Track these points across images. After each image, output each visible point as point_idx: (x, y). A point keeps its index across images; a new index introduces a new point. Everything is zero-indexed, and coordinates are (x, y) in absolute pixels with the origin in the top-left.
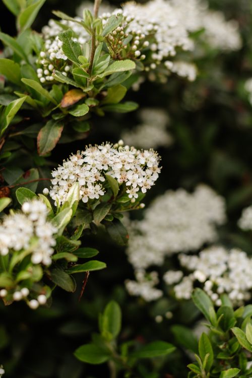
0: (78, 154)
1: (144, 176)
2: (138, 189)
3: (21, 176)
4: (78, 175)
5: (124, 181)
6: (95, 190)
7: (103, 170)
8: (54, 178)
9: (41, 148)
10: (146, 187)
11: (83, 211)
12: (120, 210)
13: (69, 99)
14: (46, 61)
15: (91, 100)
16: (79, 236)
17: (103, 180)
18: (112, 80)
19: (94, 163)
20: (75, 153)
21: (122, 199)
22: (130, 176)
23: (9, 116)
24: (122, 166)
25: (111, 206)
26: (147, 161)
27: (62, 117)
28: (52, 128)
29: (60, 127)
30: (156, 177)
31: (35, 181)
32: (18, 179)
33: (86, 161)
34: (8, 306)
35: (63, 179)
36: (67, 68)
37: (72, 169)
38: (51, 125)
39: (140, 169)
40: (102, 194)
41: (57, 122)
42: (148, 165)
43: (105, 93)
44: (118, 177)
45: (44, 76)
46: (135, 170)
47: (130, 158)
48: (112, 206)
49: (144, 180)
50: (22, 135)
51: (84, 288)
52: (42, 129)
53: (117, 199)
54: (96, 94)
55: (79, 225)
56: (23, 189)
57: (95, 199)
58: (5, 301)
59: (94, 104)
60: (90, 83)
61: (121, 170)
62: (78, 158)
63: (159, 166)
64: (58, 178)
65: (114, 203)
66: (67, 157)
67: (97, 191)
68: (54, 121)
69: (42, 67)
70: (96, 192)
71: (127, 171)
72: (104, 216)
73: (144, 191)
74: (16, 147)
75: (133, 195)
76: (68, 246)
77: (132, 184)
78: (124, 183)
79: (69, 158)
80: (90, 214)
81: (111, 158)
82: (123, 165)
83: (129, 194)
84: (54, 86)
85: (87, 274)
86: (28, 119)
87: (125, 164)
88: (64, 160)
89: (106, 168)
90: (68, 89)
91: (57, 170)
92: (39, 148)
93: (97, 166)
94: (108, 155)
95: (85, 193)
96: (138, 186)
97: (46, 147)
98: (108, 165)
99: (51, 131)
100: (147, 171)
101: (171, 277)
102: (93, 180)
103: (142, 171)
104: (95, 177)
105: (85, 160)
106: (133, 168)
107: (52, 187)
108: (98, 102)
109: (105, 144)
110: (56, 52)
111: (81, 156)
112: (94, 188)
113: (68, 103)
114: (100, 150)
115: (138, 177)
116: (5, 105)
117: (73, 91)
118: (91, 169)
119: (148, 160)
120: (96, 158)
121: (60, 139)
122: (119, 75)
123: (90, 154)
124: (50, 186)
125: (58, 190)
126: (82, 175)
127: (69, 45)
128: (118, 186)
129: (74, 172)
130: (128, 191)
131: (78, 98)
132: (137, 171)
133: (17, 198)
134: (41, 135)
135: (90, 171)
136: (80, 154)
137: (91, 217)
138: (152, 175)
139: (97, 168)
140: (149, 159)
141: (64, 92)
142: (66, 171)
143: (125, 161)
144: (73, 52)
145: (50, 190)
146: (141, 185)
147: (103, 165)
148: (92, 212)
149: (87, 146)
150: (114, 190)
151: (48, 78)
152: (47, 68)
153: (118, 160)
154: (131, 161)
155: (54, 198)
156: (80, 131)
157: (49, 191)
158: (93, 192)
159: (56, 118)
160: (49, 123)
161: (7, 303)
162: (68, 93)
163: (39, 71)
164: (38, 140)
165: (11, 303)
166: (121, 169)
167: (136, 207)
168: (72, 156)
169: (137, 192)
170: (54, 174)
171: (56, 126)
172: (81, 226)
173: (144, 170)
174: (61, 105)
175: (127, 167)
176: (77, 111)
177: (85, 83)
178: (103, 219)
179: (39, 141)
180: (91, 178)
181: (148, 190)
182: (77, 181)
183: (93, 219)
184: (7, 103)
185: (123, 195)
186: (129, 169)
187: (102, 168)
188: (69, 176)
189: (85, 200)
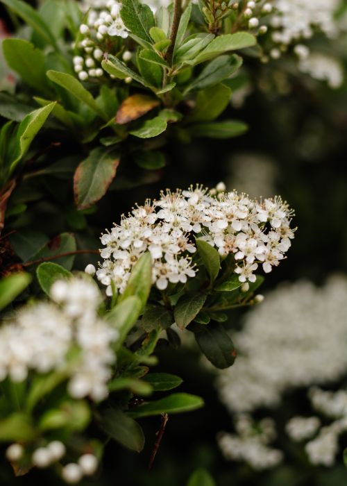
0: (147, 206)
1: (266, 244)
2: (255, 267)
3: (44, 245)
4: (149, 241)
5: (231, 252)
6: (180, 267)
7: (192, 232)
8: (105, 246)
9: (80, 196)
10: (271, 262)
11: (155, 306)
12: (220, 305)
13: (130, 110)
14: (90, 42)
15: (168, 113)
16: (151, 350)
17: (192, 250)
18: (207, 76)
19: (176, 219)
20: (142, 204)
21: (226, 285)
22: (241, 242)
23: (25, 138)
24: (227, 225)
25: (205, 297)
26: (271, 217)
27: (117, 141)
28: (100, 161)
29: (114, 159)
30: (286, 245)
31: (70, 255)
32: (39, 250)
33: (162, 218)
34: (21, 477)
35: (121, 249)
36: (127, 55)
37: (137, 230)
38: (99, 157)
39: (258, 231)
40: (192, 274)
41: (108, 151)
42: (272, 223)
43: (191, 103)
44: (221, 244)
45: (85, 68)
46: (251, 232)
47: (241, 211)
48: (207, 299)
49: (267, 249)
50: (46, 176)
51: (158, 445)
52: (82, 164)
53: (215, 286)
54: (177, 102)
55: (148, 331)
56: (49, 265)
57: (180, 283)
58: (15, 468)
59: (175, 119)
60: (168, 78)
61: (226, 232)
62: (148, 212)
63: (292, 226)
64: (113, 247)
65: (210, 293)
66: (128, 211)
67: (183, 270)
68: (104, 149)
69: (83, 53)
70: (180, 271)
71: (236, 234)
72: (194, 315)
73: (267, 269)
74: (35, 196)
75: (246, 277)
76: (130, 367)
77: (245, 257)
78: (231, 254)
79: (131, 210)
80: (167, 312)
81: (206, 212)
82: (230, 223)
83: (239, 275)
84: (104, 88)
85: (164, 420)
86: (58, 144)
87: (232, 220)
88: (123, 215)
89: (198, 229)
90: (127, 93)
91: (111, 231)
92: (77, 195)
93: (182, 225)
94: (201, 207)
95: (161, 271)
96: (256, 260)
97: (89, 193)
98: (201, 224)
99: (98, 166)
100: (271, 234)
101: (299, 428)
102: (177, 250)
103: (262, 234)
104: (179, 245)
105: (161, 215)
106: (246, 228)
107: (102, 263)
108: (181, 115)
109: (194, 188)
110: (108, 25)
111: (153, 208)
112: (177, 264)
113: (129, 117)
114: (187, 199)
115: (256, 245)
116: (17, 120)
117: (137, 97)
118: (172, 230)
119: (273, 216)
120: (179, 212)
121: (115, 179)
122: (218, 68)
123: (170, 205)
124: (97, 261)
125: (112, 269)
126: (155, 241)
127: (133, 9)
128: (218, 262)
129: (141, 235)
130: (238, 270)
131: (146, 107)
132: (254, 233)
133: (40, 281)
134: (80, 173)
135: (170, 233)
136: (151, 205)
137: (169, 318)
138: (280, 242)
139: (181, 229)
140: (275, 213)
141: (121, 100)
142: (127, 234)
143: (232, 216)
144: (139, 23)
145: (97, 267)
146: (261, 259)
147: (192, 224)
148: (171, 310)
149: (162, 191)
150: (211, 269)
151: (92, 72)
152: (92, 55)
153: (220, 215)
154: (244, 216)
155: (106, 281)
156: (148, 167)
157: (97, 270)
158: (176, 270)
159: (107, 144)
160: (93, 153)
161: (19, 472)
162: (129, 101)
163: (77, 60)
164: (75, 181)
165: (27, 471)
166: (226, 230)
167: (248, 301)
168: (136, 208)
169: (254, 272)
170: (106, 239)
171: (106, 158)
172: (154, 333)
173: (266, 233)
174: (116, 120)
175: (237, 227)
176: (145, 130)
177: (158, 81)
178: (192, 322)
179: (77, 183)
180: (171, 246)
181: (273, 267)
182: (147, 250)
183: (173, 321)
184: (21, 117)
185: (227, 279)
186: (239, 230)
187: (190, 229)
188: (132, 243)
189: (162, 286)
